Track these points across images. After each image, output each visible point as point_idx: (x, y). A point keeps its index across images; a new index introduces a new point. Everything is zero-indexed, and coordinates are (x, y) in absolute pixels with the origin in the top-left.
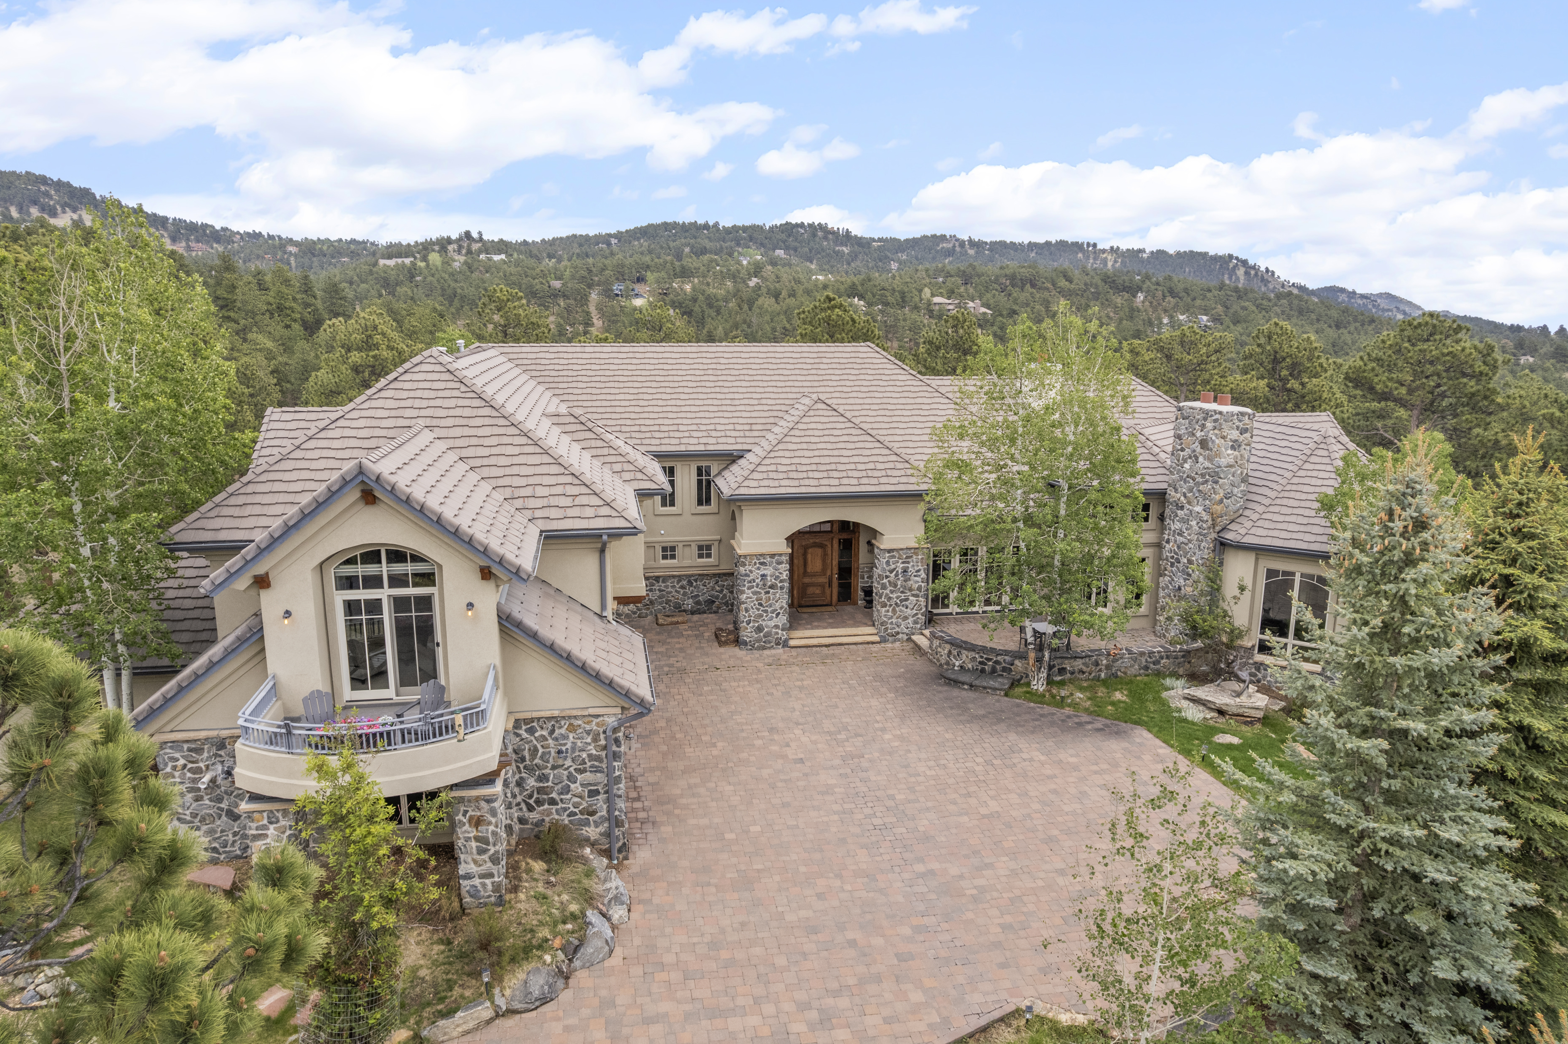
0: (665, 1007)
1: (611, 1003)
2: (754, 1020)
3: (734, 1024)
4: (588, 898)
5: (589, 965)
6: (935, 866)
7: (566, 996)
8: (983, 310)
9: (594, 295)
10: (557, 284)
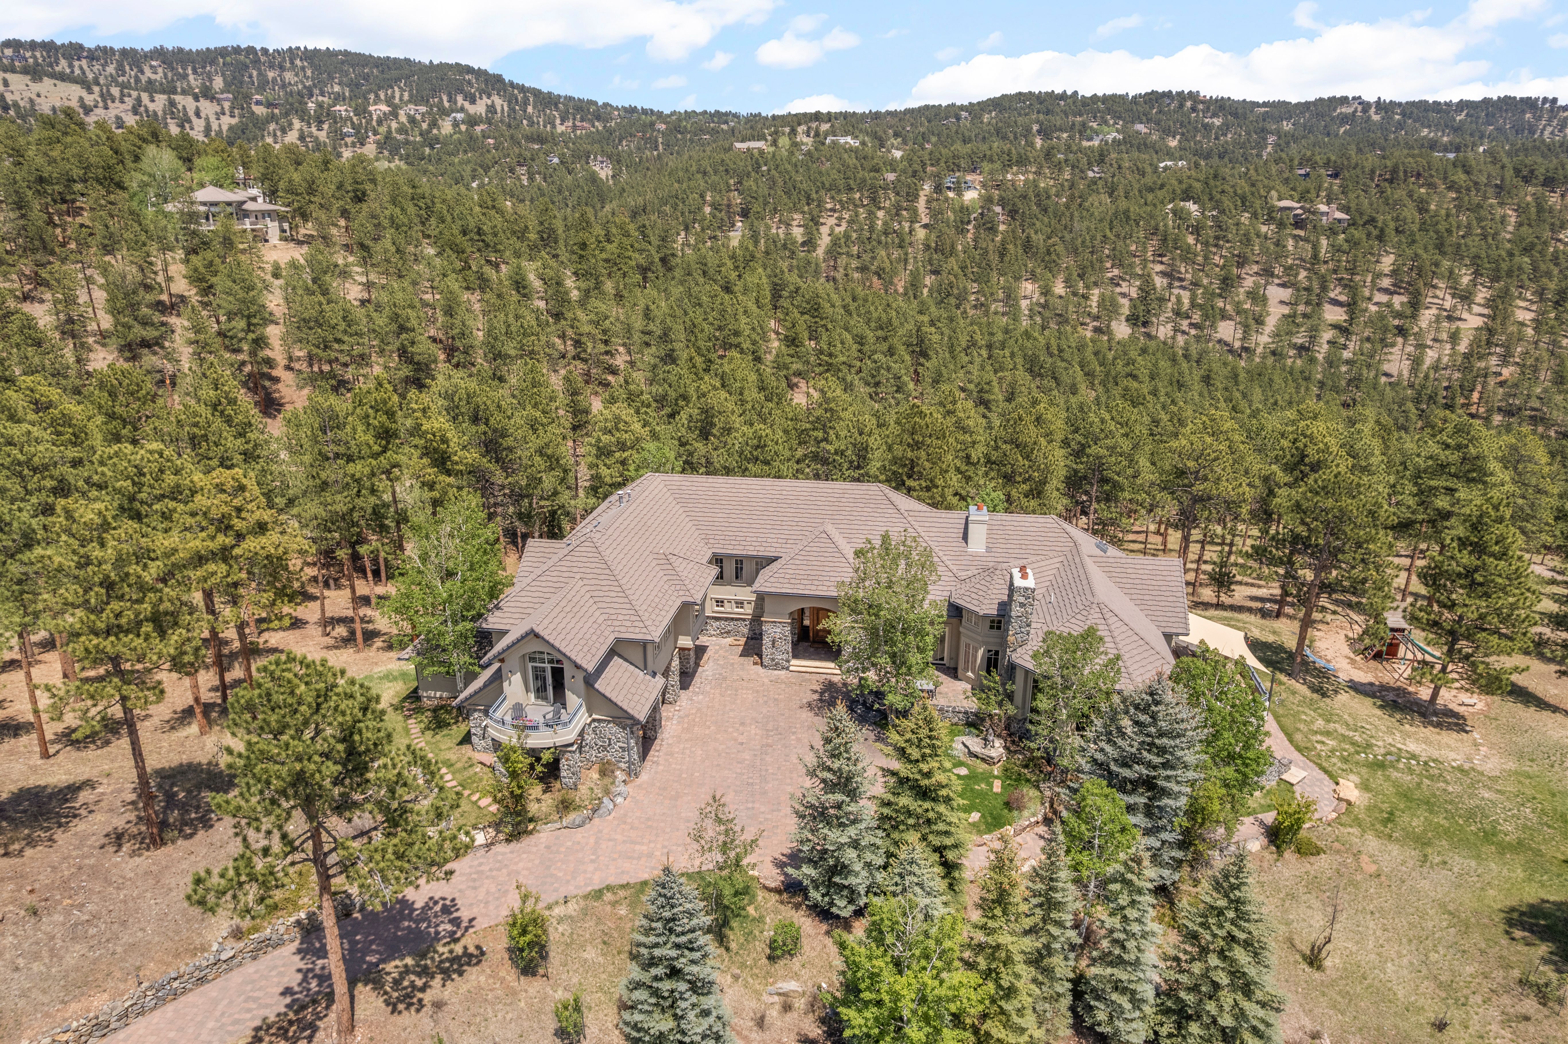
0: (618, 837)
1: (600, 831)
2: (645, 848)
3: (637, 847)
4: (607, 792)
5: (600, 816)
6: (757, 805)
7: (587, 826)
8: (1339, 215)
9: (927, 187)
10: (891, 177)
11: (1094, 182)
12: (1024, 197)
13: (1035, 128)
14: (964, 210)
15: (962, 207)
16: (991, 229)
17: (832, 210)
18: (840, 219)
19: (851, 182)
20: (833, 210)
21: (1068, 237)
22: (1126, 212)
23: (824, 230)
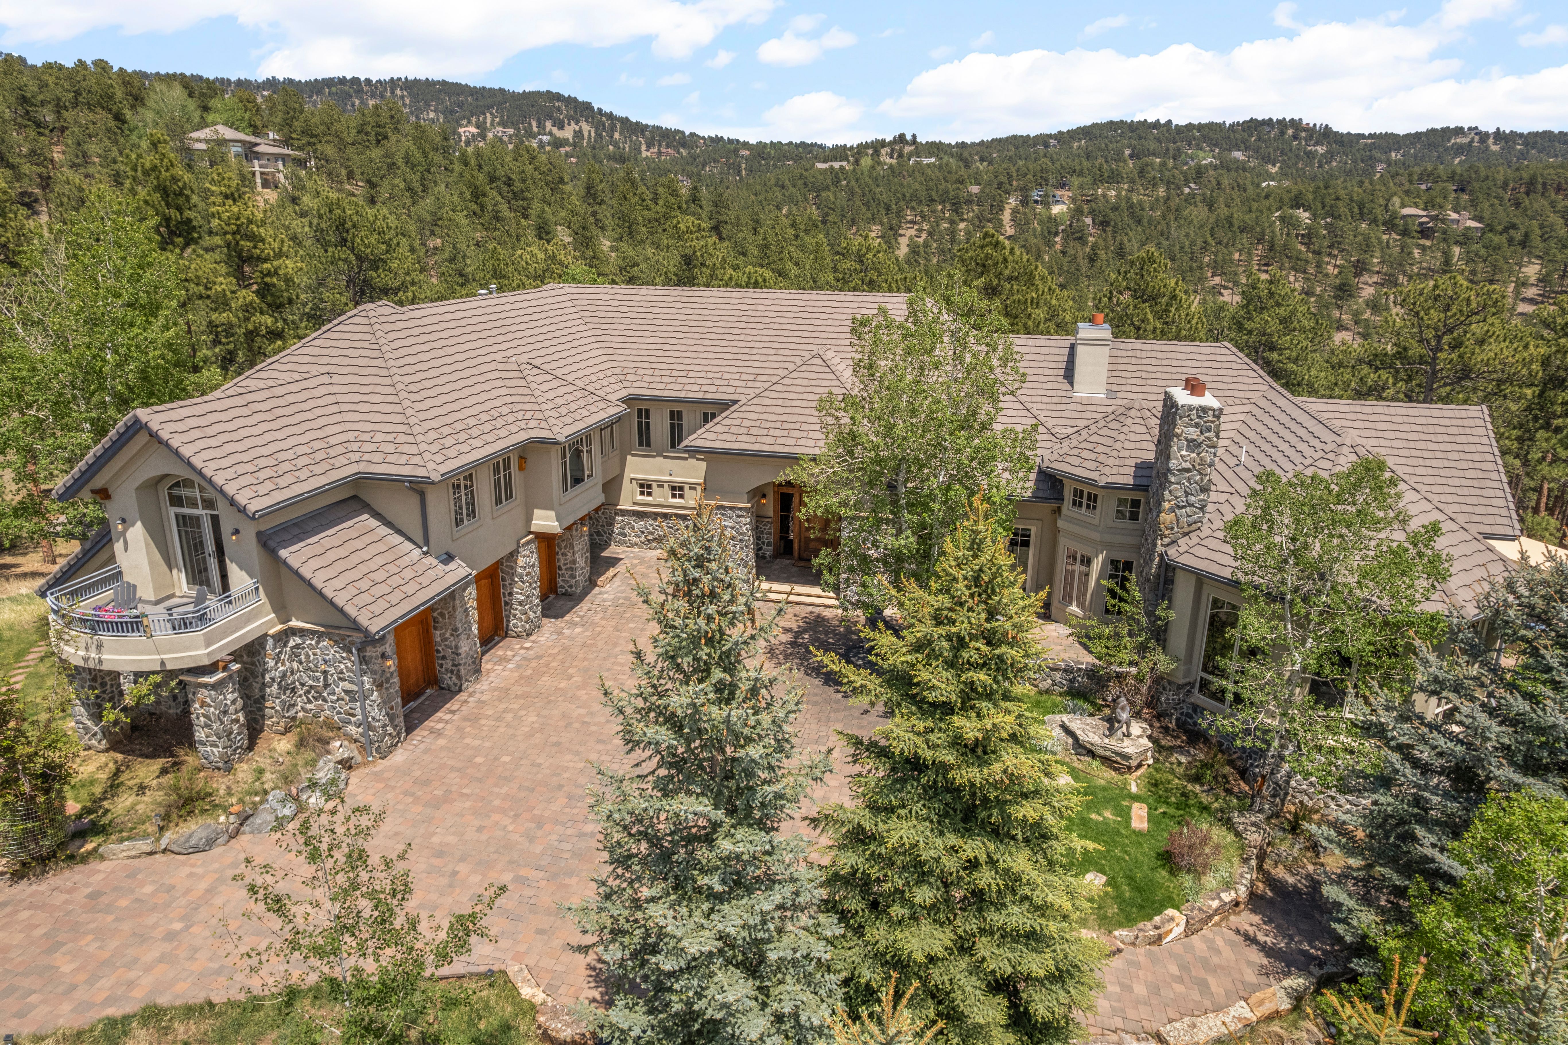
4: (290, 781)
5: (257, 832)
8: (1471, 223)
9: (1012, 201)
10: (975, 189)
11: (1192, 195)
12: (1115, 208)
13: (1127, 152)
14: (1053, 220)
15: (1050, 217)
16: (1080, 238)
17: (911, 222)
18: (920, 230)
19: (933, 193)
20: (915, 223)
21: (1165, 243)
22: (1229, 219)
23: (904, 241)
